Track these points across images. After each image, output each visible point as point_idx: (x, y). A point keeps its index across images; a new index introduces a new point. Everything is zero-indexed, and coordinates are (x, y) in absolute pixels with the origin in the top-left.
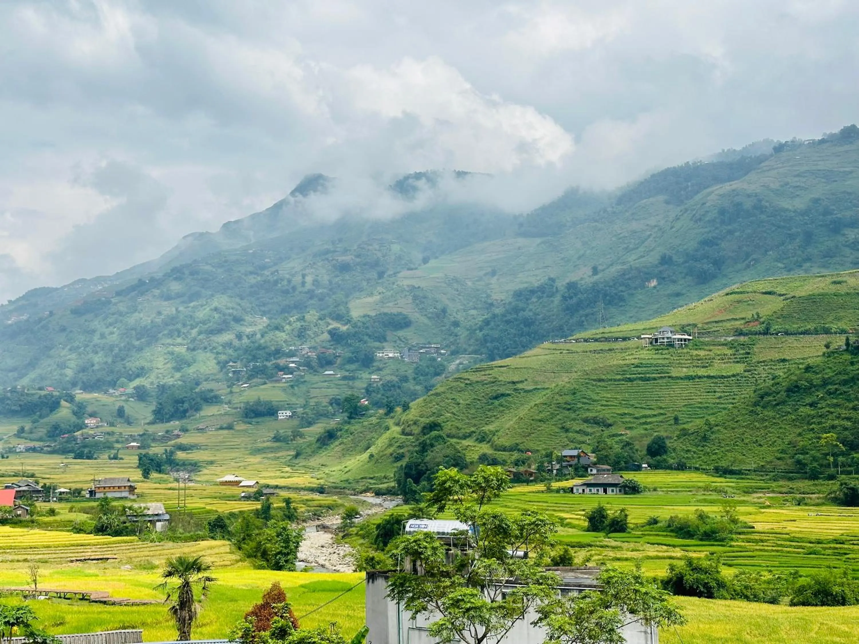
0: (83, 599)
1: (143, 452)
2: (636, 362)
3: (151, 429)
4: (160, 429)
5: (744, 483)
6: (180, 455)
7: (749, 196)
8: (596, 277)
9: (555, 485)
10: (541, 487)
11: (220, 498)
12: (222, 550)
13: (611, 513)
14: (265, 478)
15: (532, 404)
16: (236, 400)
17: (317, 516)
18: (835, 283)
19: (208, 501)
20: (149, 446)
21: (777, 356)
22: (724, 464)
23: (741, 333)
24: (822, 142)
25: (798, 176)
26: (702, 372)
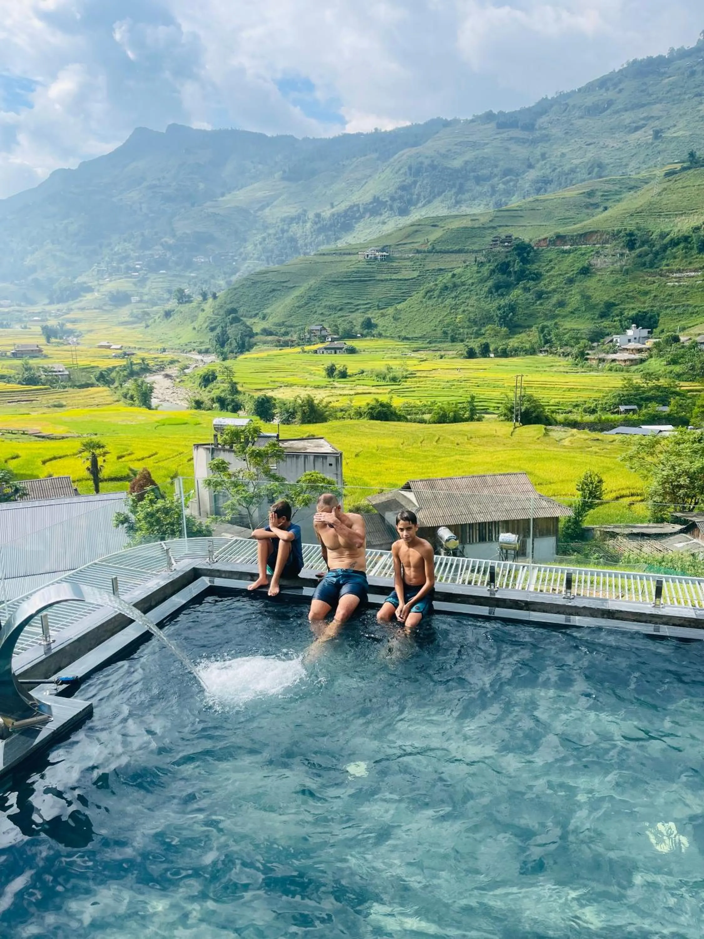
0: (24, 434)
1: (44, 324)
2: (355, 270)
3: (48, 308)
4: (53, 308)
5: (415, 345)
6: (69, 326)
7: (427, 157)
8: (333, 210)
9: (307, 348)
10: (298, 349)
11: (99, 357)
12: (105, 394)
13: (339, 367)
14: (126, 342)
15: (293, 296)
16: (103, 289)
17: (162, 368)
18: (472, 220)
19: (91, 359)
20: (47, 320)
21: (437, 267)
22: (403, 334)
23: (418, 252)
24: (472, 121)
25: (456, 145)
26: (394, 277)
